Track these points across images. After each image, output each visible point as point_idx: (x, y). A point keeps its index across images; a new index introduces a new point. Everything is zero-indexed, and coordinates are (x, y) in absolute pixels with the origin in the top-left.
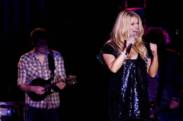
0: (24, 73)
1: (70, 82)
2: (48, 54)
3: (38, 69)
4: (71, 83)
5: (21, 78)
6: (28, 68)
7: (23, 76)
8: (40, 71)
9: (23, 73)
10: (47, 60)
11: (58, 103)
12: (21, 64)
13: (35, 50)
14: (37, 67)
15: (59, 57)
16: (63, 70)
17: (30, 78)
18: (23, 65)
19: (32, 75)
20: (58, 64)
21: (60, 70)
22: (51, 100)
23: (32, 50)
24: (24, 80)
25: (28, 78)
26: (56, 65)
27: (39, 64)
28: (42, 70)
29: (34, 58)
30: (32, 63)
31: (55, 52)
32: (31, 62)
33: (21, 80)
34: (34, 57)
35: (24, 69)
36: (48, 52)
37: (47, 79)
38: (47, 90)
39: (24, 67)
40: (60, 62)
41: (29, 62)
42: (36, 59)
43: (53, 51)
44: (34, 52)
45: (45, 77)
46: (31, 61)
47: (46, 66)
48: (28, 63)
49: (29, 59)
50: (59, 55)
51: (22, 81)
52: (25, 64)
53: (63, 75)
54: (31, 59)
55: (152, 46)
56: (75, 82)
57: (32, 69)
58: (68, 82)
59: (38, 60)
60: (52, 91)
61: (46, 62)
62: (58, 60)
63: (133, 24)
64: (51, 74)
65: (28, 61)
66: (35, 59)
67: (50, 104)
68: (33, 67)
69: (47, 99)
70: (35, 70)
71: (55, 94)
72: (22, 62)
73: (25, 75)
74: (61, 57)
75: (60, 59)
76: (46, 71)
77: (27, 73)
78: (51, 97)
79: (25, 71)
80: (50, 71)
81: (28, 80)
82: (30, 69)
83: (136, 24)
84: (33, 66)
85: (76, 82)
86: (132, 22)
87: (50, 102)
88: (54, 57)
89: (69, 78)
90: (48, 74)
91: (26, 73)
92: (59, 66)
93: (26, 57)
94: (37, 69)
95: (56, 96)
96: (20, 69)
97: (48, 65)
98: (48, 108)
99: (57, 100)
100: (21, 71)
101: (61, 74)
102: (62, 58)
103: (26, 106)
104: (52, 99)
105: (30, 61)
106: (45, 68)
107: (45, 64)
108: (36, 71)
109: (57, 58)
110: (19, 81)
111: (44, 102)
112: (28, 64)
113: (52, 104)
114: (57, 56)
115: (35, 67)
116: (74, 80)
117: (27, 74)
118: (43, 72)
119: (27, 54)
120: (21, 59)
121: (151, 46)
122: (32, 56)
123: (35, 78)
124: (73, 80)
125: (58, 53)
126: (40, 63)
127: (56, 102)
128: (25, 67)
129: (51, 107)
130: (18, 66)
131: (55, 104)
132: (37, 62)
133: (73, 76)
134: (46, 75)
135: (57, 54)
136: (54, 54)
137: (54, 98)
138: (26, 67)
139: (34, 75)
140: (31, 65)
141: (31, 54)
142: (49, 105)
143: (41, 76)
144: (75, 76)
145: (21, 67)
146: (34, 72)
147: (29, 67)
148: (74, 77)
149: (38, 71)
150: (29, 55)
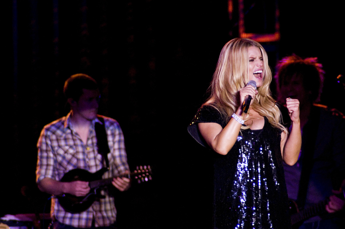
0: (50, 158)
1: (139, 178)
2: (96, 124)
3: (77, 152)
4: (141, 180)
5: (44, 167)
6: (57, 150)
7: (48, 165)
8: (81, 156)
9: (48, 158)
10: (94, 134)
11: (112, 216)
12: (44, 140)
13: (71, 116)
14: (74, 147)
15: (115, 128)
16: (123, 153)
17: (62, 168)
18: (49, 142)
19: (65, 163)
20: (114, 143)
21: (117, 153)
22: (100, 211)
23: (66, 115)
24: (50, 173)
25: (56, 168)
26: (110, 144)
27: (78, 142)
28: (83, 153)
29: (69, 131)
30: (66, 139)
31: (107, 120)
32: (62, 138)
33: (43, 171)
34: (68, 128)
35: (50, 151)
36: (97, 120)
37: (93, 170)
38: (94, 192)
39: (50, 147)
40: (117, 138)
41: (59, 138)
42: (74, 133)
43: (105, 118)
44: (68, 119)
45: (90, 167)
46: (64, 135)
47: (91, 146)
48: (58, 140)
49: (59, 132)
50: (115, 125)
51: (46, 173)
52: (51, 141)
53: (123, 164)
54: (64, 132)
55: (291, 103)
56: (148, 178)
57: (66, 152)
58: (136, 177)
59: (77, 134)
60: (103, 193)
61: (92, 138)
62: (113, 135)
63: (252, 60)
64: (102, 162)
65: (57, 136)
66: (72, 133)
67: (99, 218)
68: (67, 148)
69: (94, 210)
70: (71, 154)
71: (107, 199)
72: (46, 137)
73: (51, 162)
74: (119, 130)
75: (117, 132)
76: (92, 155)
77: (55, 157)
78: (100, 204)
79: (51, 155)
80: (99, 157)
81: (56, 172)
82: (61, 152)
83: (258, 59)
84: (67, 145)
85: (150, 178)
86: (250, 56)
87: (99, 215)
88: (106, 128)
89: (137, 171)
90: (95, 161)
91: (53, 158)
92: (116, 146)
93: (53, 128)
94: (75, 152)
95: (110, 202)
96: (42, 151)
97: (95, 144)
98: (96, 226)
99: (111, 210)
100: (45, 154)
101: (118, 161)
102: (121, 132)
103: (52, 222)
104: (103, 208)
105: (61, 136)
106: (89, 149)
107: (90, 142)
108: (73, 156)
109: (112, 130)
110: (39, 173)
111: (88, 214)
112: (58, 143)
113: (103, 218)
114: (111, 128)
115: (71, 147)
116: (147, 174)
117: (56, 161)
118: (85, 157)
119: (54, 122)
120: (43, 132)
121: (288, 103)
122: (66, 126)
123: (70, 168)
124: (145, 173)
125: (114, 122)
126: (81, 141)
127: (110, 214)
128: (52, 148)
129: (101, 223)
130: (38, 145)
131: (108, 218)
132: (75, 138)
133: (145, 167)
134: (92, 163)
135: (112, 124)
136: (107, 124)
137: (105, 206)
138: (55, 147)
139: (69, 162)
140: (63, 143)
141: (63, 123)
142: (97, 219)
143: (82, 165)
144: (149, 167)
145: (44, 147)
146: (69, 157)
147: (59, 146)
148: (147, 169)
149: (76, 155)
150: (60, 124)
